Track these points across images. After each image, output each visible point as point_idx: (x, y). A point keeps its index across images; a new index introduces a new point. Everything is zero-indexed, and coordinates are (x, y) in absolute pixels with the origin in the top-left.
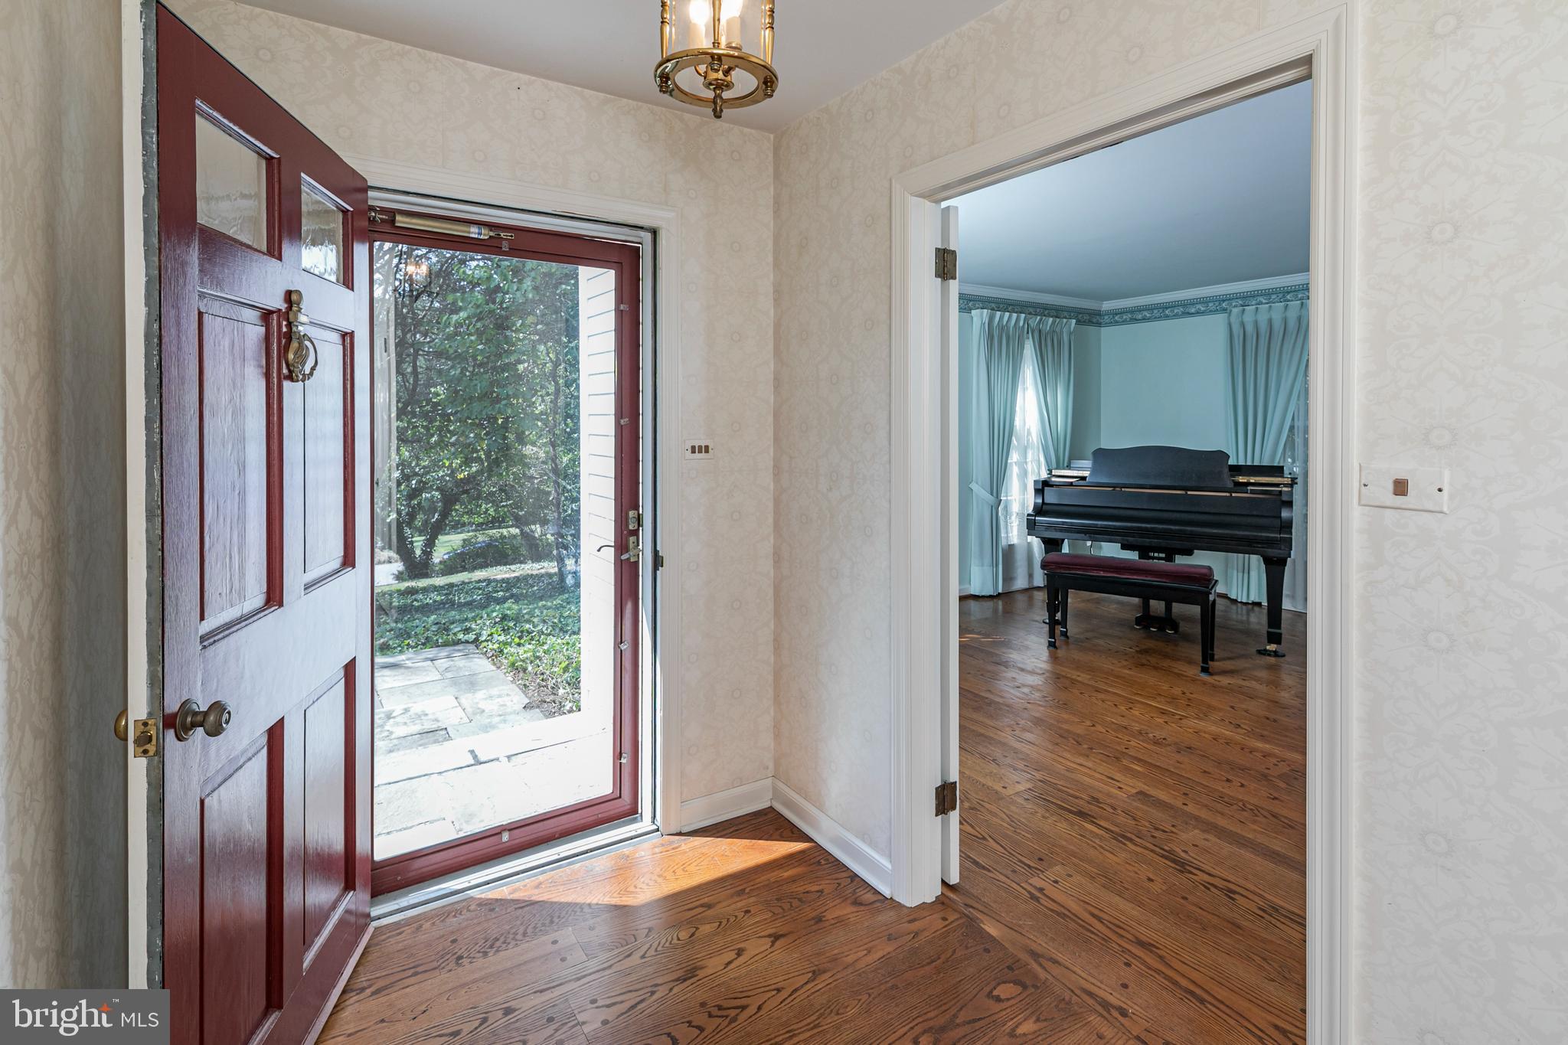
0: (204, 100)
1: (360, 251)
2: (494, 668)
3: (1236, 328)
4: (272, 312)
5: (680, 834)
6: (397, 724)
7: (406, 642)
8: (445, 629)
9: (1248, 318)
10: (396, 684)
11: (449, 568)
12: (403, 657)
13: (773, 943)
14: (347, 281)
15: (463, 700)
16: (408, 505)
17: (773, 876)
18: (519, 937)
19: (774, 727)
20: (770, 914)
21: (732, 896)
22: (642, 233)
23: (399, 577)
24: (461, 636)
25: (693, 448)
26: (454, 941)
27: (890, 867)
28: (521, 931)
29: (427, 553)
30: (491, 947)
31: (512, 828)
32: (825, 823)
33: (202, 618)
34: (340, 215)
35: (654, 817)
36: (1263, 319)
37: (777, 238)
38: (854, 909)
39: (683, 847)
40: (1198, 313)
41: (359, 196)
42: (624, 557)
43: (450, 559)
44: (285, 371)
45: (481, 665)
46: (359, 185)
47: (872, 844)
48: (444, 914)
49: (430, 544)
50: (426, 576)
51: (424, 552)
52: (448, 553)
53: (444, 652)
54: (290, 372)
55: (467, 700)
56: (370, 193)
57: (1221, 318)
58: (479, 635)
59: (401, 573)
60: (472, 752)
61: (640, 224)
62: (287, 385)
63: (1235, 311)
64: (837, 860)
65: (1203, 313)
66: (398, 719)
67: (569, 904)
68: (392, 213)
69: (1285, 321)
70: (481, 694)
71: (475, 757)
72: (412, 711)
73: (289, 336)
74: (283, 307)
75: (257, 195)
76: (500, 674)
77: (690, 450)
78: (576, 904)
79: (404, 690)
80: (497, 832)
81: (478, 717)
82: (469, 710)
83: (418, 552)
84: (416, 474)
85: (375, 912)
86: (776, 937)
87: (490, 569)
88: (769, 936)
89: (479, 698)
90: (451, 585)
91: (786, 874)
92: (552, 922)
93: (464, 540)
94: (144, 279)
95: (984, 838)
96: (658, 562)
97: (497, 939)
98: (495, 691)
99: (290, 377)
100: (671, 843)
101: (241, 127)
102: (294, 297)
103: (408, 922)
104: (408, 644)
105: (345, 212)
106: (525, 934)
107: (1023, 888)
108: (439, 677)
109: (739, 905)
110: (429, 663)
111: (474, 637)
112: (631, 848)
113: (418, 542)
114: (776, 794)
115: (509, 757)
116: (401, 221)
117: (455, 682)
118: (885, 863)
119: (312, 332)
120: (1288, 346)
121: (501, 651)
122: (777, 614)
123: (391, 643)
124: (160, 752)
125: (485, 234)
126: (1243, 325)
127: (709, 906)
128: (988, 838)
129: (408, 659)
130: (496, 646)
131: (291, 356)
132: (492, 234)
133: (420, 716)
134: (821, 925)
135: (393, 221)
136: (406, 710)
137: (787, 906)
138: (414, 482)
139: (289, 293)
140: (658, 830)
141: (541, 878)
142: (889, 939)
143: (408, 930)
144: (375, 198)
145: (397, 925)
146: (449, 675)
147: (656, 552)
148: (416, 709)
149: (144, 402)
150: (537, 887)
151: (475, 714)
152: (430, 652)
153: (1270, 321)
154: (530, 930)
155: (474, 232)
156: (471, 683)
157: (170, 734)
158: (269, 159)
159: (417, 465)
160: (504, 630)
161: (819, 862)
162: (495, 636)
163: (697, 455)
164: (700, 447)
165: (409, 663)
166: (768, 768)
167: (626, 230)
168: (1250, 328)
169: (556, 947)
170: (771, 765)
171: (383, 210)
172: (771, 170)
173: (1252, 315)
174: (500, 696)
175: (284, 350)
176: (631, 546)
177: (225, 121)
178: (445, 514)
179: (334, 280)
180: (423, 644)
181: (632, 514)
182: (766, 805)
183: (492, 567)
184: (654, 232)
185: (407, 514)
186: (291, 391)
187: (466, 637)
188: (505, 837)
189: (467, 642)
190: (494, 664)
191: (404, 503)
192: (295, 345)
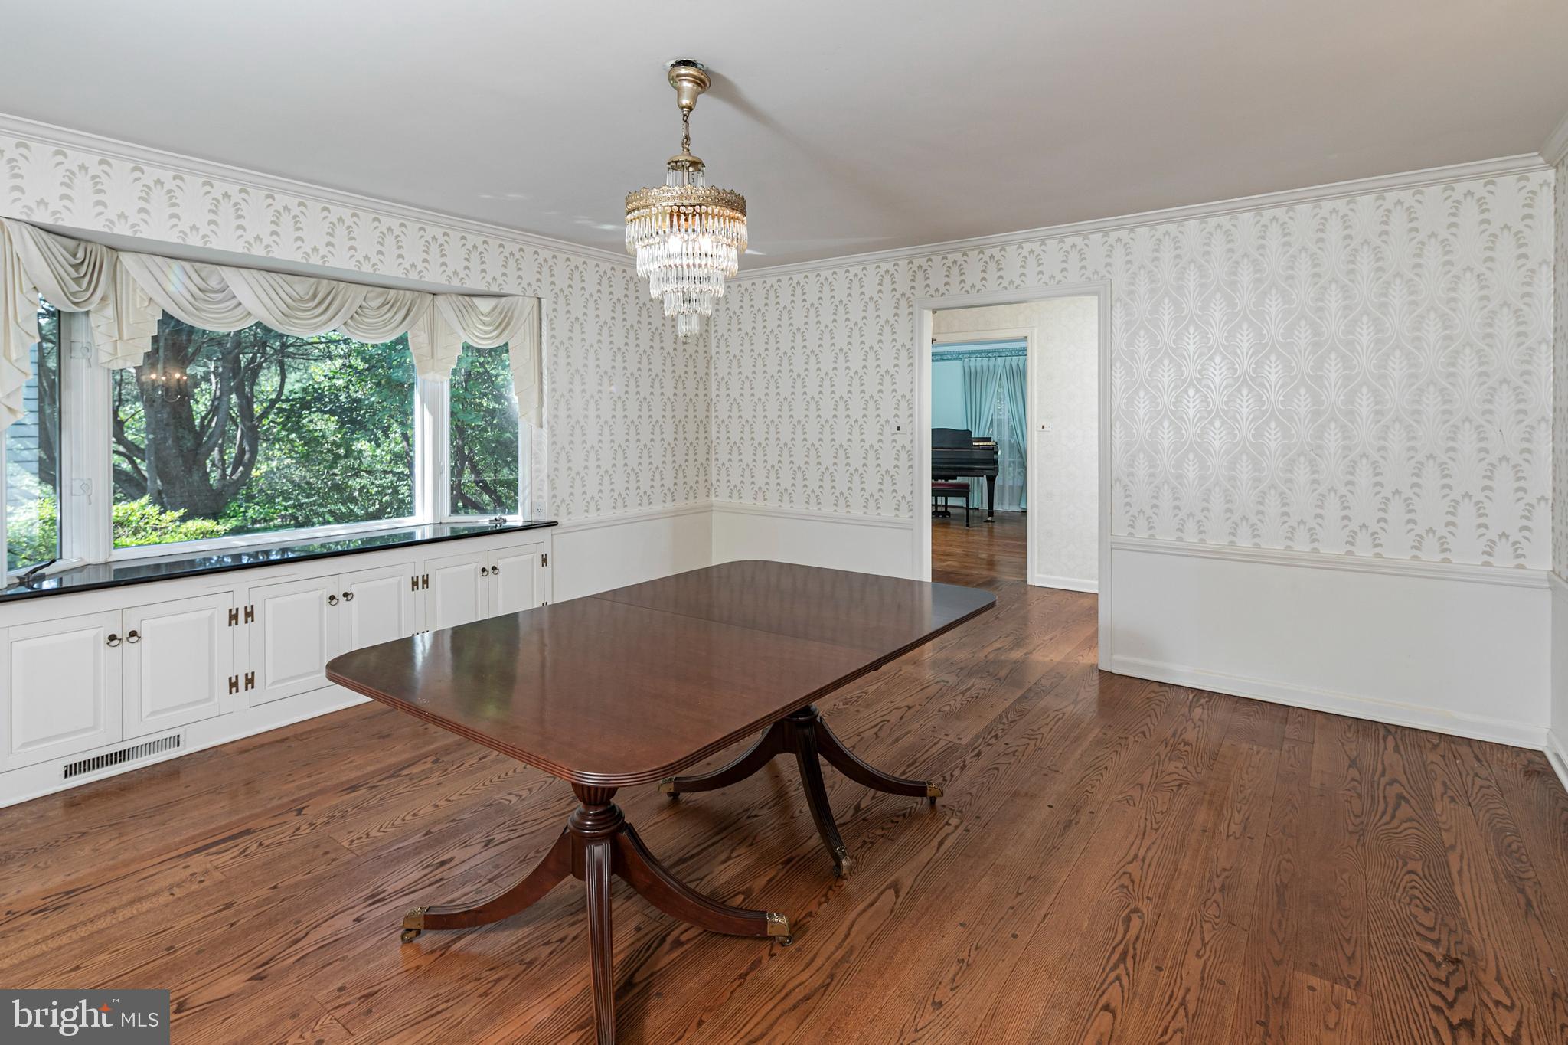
3: (967, 369)
9: (972, 364)
36: (979, 365)
40: (948, 359)
57: (961, 362)
63: (966, 360)
65: (950, 360)
69: (989, 366)
120: (990, 379)
126: (969, 367)
153: (982, 367)
168: (973, 370)
173: (976, 363)
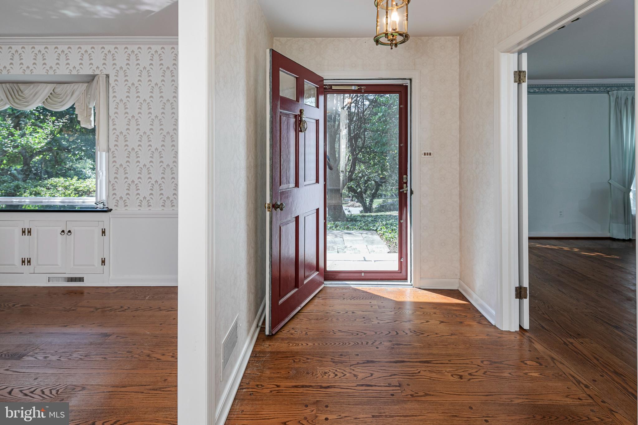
0: (281, 68)
1: (321, 98)
2: (381, 239)
4: (297, 115)
5: (420, 288)
6: (348, 250)
7: (355, 227)
8: (367, 225)
10: (350, 239)
11: (378, 210)
12: (353, 231)
13: (440, 323)
14: (317, 106)
15: (368, 247)
16: (365, 186)
17: (449, 307)
18: (361, 299)
19: (460, 260)
20: (443, 316)
21: (431, 308)
22: (407, 81)
23: (361, 212)
24: (371, 228)
25: (425, 154)
26: (344, 295)
27: (494, 313)
28: (362, 297)
29: (371, 204)
30: (353, 298)
31: (365, 272)
32: (475, 296)
33: (280, 185)
34: (316, 89)
35: (411, 281)
37: (460, 74)
38: (477, 324)
39: (420, 292)
41: (321, 83)
42: (401, 190)
43: (378, 207)
44: (300, 130)
45: (376, 237)
46: (321, 79)
47: (490, 305)
48: (343, 288)
49: (371, 201)
50: (370, 212)
51: (370, 204)
52: (378, 205)
53: (365, 232)
54: (301, 129)
55: (370, 247)
56: (324, 81)
58: (377, 228)
59: (362, 211)
60: (364, 257)
61: (405, 78)
62: (300, 133)
64: (477, 310)
66: (348, 249)
67: (377, 295)
68: (331, 86)
70: (375, 246)
71: (365, 259)
72: (353, 247)
73: (301, 121)
74: (299, 113)
75: (294, 88)
76: (382, 241)
77: (423, 154)
78: (380, 296)
79: (351, 241)
80: (360, 272)
81: (372, 252)
82: (370, 250)
83: (368, 204)
84: (367, 175)
85: (325, 282)
86: (442, 322)
87: (392, 212)
88: (440, 321)
89: (374, 247)
90: (377, 216)
91: (454, 308)
92: (371, 298)
93: (383, 201)
94: (269, 109)
95: (552, 321)
96: (412, 193)
97: (355, 297)
98: (379, 246)
99: (301, 131)
100: (416, 290)
101: (289, 72)
102: (302, 111)
103: (333, 287)
104: (355, 228)
105: (317, 88)
106: (363, 298)
107: (562, 340)
108: (363, 239)
109: (433, 311)
110: (360, 234)
111: (376, 228)
112: (402, 288)
113: (368, 201)
114: (460, 286)
115: (375, 261)
116: (334, 88)
117: (367, 241)
118: (493, 312)
119: (307, 120)
121: (384, 234)
122: (460, 217)
123: (350, 227)
124: (271, 211)
125: (357, 88)
127: (422, 308)
128: (555, 322)
129: (354, 232)
130: (382, 232)
131: (301, 126)
132: (358, 88)
133: (354, 249)
134: (462, 324)
135: (331, 88)
136: (351, 247)
137: (450, 316)
138: (366, 178)
139: (301, 110)
140: (412, 285)
141: (371, 288)
142: (487, 335)
143: (333, 289)
144: (325, 82)
145: (331, 287)
146: (366, 239)
147: (411, 189)
148: (354, 247)
149: (269, 135)
150: (370, 289)
151: (371, 252)
152: (361, 231)
154: (364, 298)
155: (353, 88)
156: (372, 242)
157: (274, 209)
158: (297, 78)
159: (367, 171)
160: (386, 228)
161: (470, 309)
162: (383, 229)
163: (426, 156)
164: (427, 153)
165: (354, 233)
166: (457, 275)
167: (401, 80)
169: (371, 304)
170: (459, 274)
171: (329, 85)
172: (458, 50)
174: (380, 248)
175: (300, 124)
176: (404, 187)
177: (286, 71)
178: (377, 190)
179: (314, 106)
180: (360, 229)
181: (405, 176)
182: (456, 288)
183: (393, 211)
184: (411, 80)
185: (364, 189)
186: (301, 135)
187: (373, 228)
188: (363, 274)
189: (373, 230)
190: (381, 238)
191: (363, 185)
192: (302, 123)
